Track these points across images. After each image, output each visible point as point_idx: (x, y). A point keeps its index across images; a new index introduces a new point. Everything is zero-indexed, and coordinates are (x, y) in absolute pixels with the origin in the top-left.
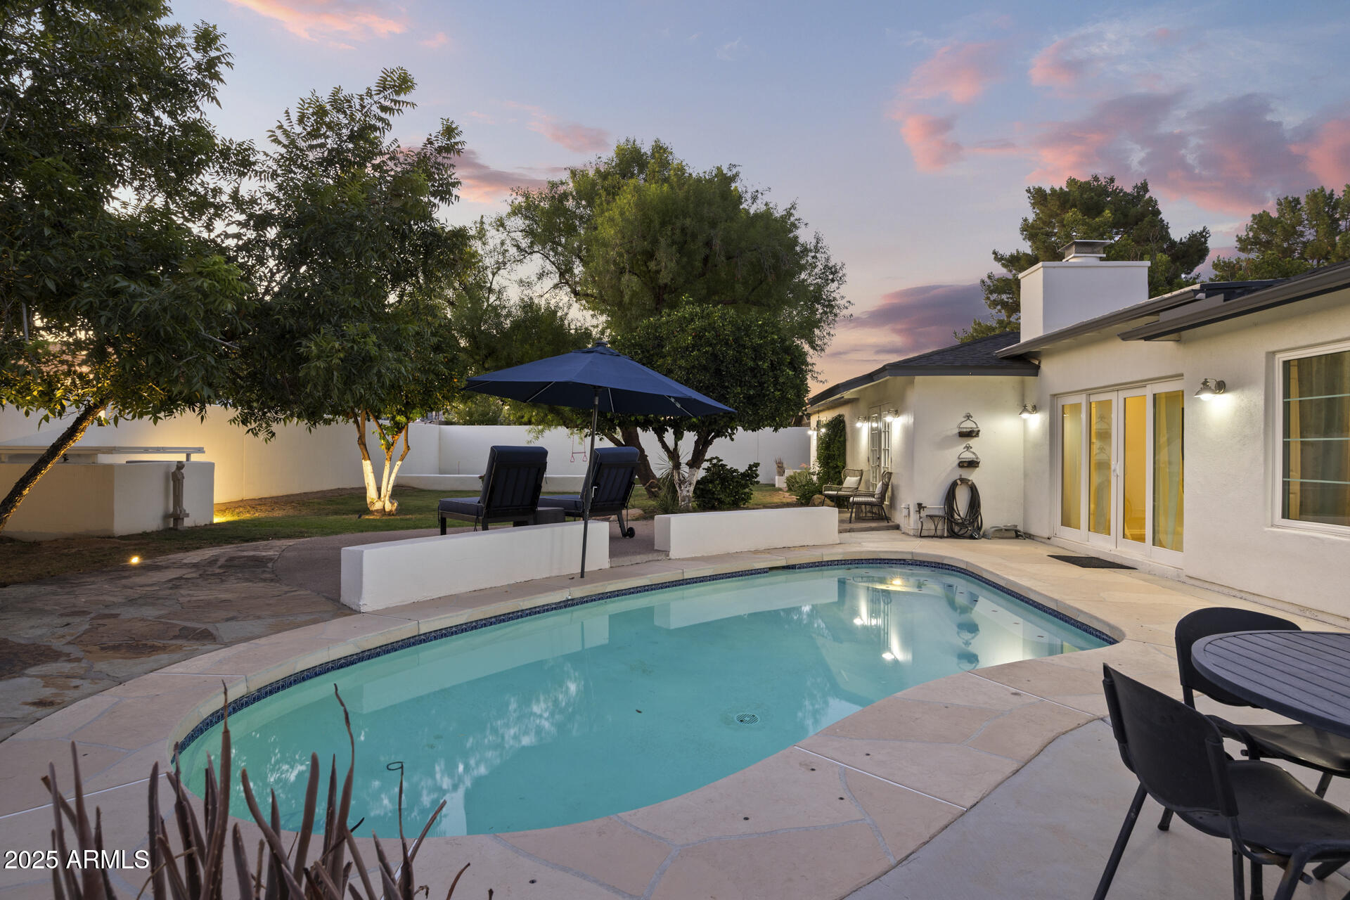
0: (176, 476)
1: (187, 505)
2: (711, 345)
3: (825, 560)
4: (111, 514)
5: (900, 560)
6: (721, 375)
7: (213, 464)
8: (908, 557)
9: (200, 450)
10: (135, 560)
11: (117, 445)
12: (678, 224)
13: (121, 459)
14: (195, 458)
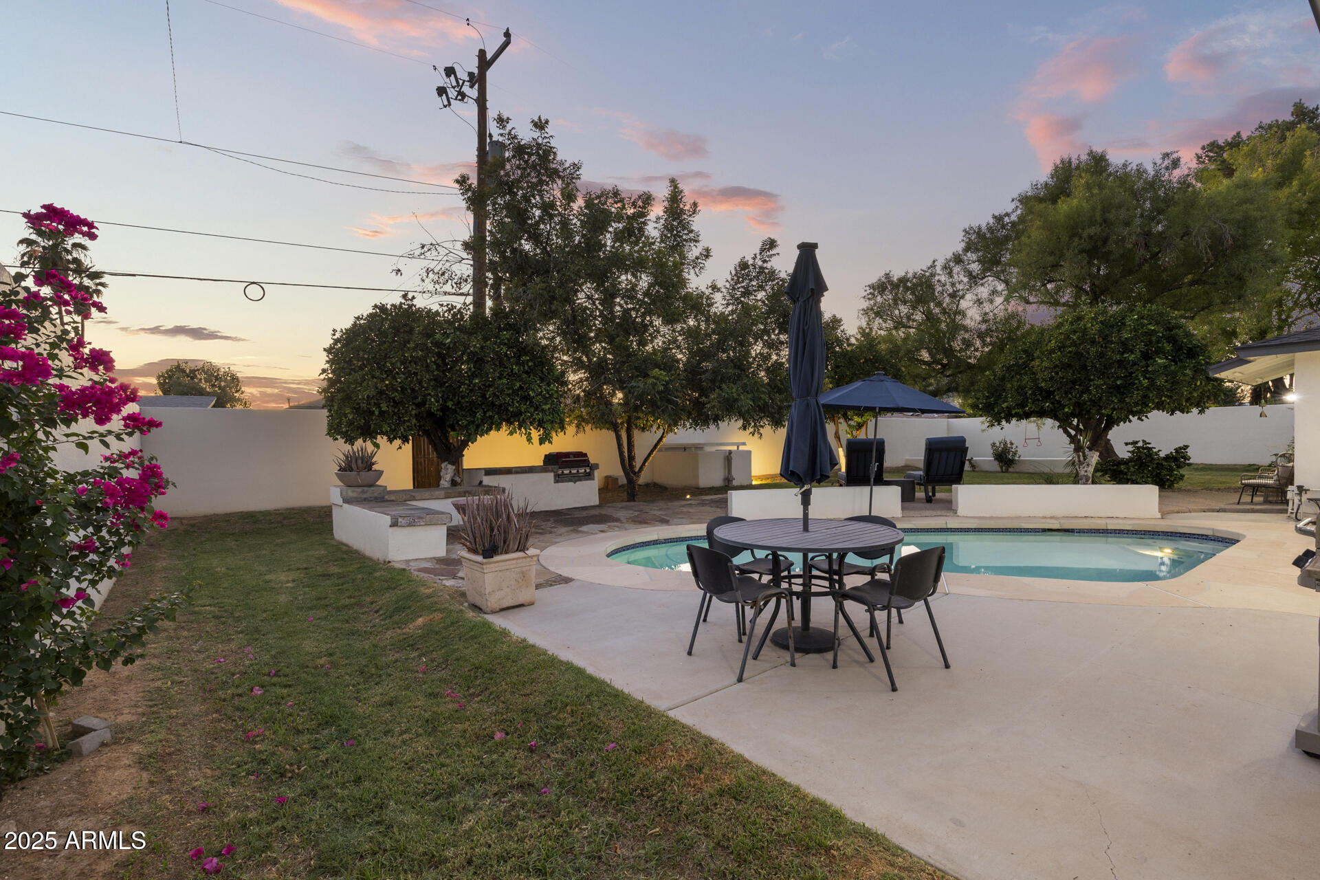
0: (728, 458)
1: (735, 473)
2: (1075, 345)
3: (1109, 528)
4: (697, 476)
5: (1203, 535)
6: (1086, 369)
7: (750, 452)
8: (1210, 533)
9: (744, 444)
10: (688, 497)
11: (713, 442)
12: (1085, 235)
13: (714, 449)
14: (741, 448)
